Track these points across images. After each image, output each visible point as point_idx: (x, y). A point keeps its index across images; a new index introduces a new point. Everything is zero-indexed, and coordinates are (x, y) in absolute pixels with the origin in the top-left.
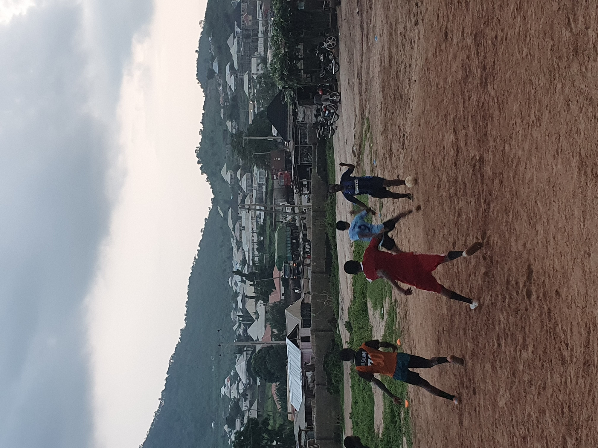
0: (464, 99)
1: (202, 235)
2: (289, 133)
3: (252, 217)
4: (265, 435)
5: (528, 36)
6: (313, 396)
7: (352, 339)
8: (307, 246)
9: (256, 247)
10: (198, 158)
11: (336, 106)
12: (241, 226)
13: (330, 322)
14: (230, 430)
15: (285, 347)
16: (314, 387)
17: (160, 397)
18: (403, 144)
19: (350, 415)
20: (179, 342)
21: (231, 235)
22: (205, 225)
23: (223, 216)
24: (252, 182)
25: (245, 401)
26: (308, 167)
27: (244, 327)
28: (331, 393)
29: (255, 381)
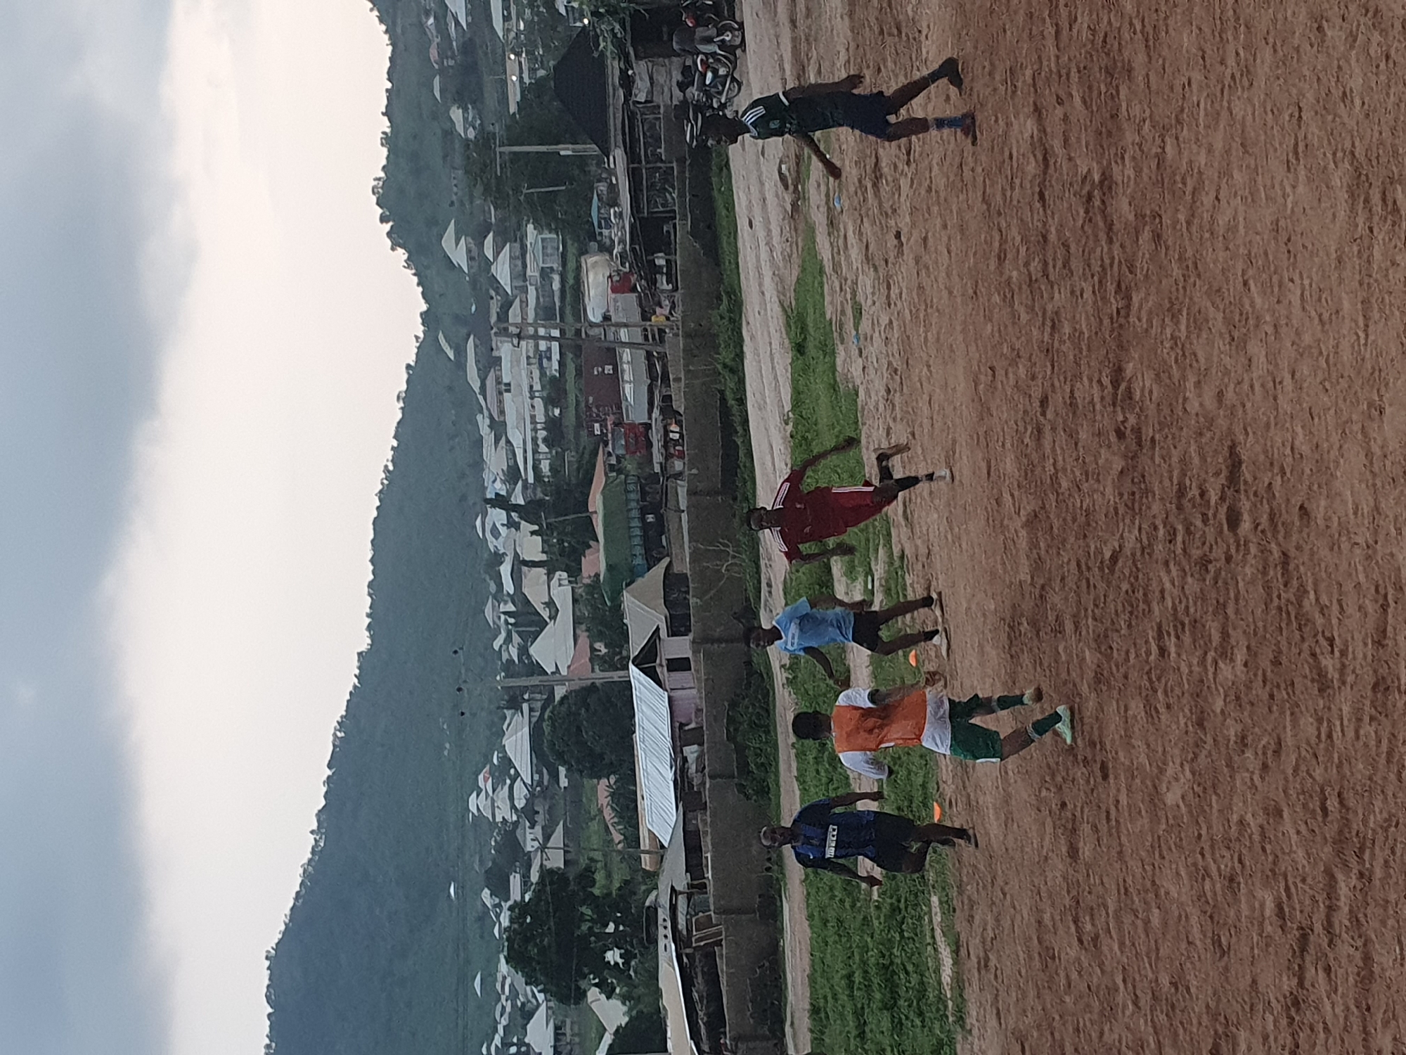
0: (1057, 25)
1: (402, 408)
2: (615, 133)
3: (528, 358)
4: (587, 911)
6: (704, 807)
9: (542, 434)
10: (381, 207)
11: (732, 58)
12: (500, 382)
13: (737, 617)
14: (497, 901)
15: (627, 686)
16: (704, 783)
17: (315, 826)
18: (908, 153)
20: (355, 687)
21: (476, 406)
22: (408, 382)
23: (452, 358)
24: (524, 266)
25: (532, 827)
26: (666, 220)
27: (520, 640)
28: (748, 797)
29: (555, 776)
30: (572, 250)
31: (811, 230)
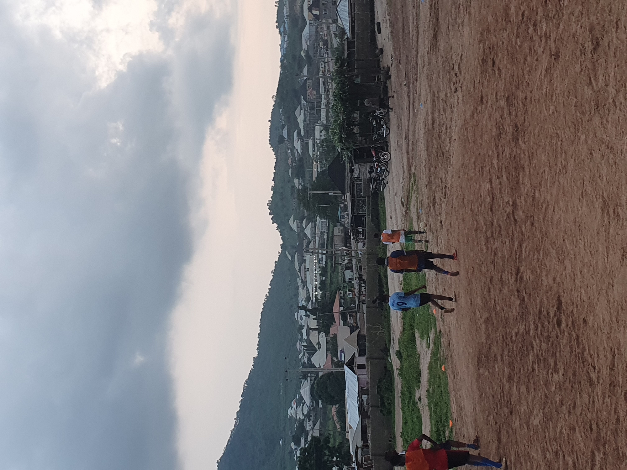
1: (273, 276)
2: (347, 188)
4: (327, 452)
5: (554, 95)
6: (369, 417)
7: (402, 366)
8: (363, 285)
9: (319, 286)
10: (270, 210)
11: (387, 164)
12: (305, 268)
13: (382, 351)
14: (296, 447)
15: (343, 373)
16: (369, 409)
17: (236, 417)
18: (445, 195)
19: (400, 434)
20: (252, 369)
21: (297, 276)
22: (275, 267)
23: (290, 259)
24: (315, 230)
25: (309, 421)
26: (363, 216)
27: (308, 355)
28: (384, 415)
29: (317, 404)
30: (331, 225)
31: (411, 220)
